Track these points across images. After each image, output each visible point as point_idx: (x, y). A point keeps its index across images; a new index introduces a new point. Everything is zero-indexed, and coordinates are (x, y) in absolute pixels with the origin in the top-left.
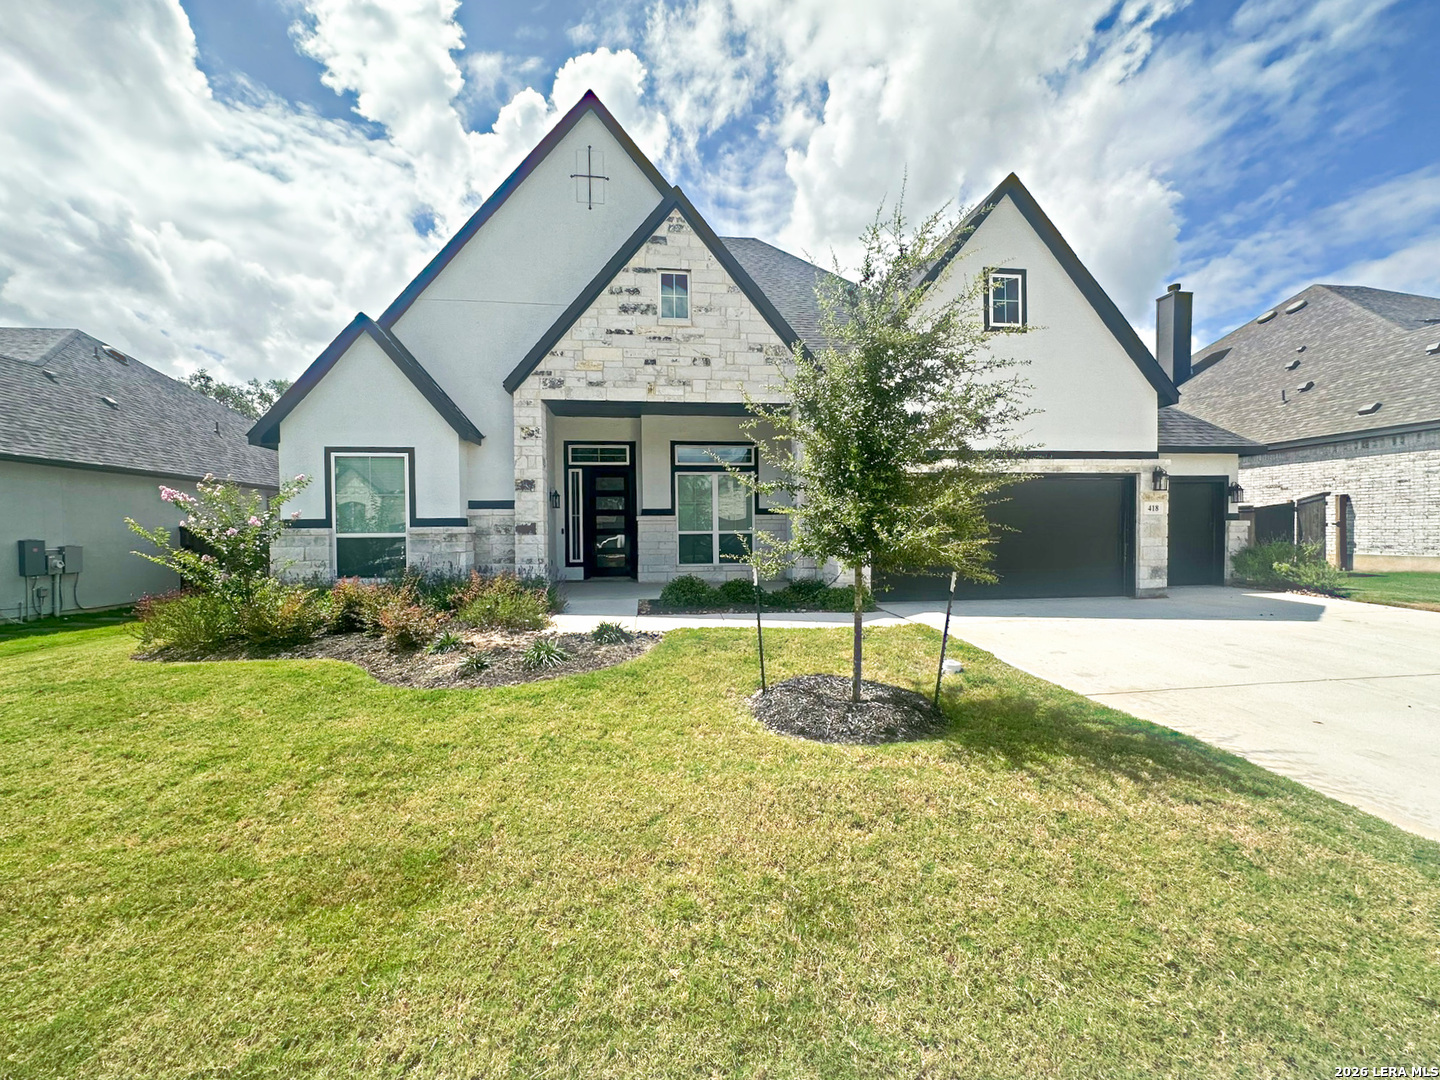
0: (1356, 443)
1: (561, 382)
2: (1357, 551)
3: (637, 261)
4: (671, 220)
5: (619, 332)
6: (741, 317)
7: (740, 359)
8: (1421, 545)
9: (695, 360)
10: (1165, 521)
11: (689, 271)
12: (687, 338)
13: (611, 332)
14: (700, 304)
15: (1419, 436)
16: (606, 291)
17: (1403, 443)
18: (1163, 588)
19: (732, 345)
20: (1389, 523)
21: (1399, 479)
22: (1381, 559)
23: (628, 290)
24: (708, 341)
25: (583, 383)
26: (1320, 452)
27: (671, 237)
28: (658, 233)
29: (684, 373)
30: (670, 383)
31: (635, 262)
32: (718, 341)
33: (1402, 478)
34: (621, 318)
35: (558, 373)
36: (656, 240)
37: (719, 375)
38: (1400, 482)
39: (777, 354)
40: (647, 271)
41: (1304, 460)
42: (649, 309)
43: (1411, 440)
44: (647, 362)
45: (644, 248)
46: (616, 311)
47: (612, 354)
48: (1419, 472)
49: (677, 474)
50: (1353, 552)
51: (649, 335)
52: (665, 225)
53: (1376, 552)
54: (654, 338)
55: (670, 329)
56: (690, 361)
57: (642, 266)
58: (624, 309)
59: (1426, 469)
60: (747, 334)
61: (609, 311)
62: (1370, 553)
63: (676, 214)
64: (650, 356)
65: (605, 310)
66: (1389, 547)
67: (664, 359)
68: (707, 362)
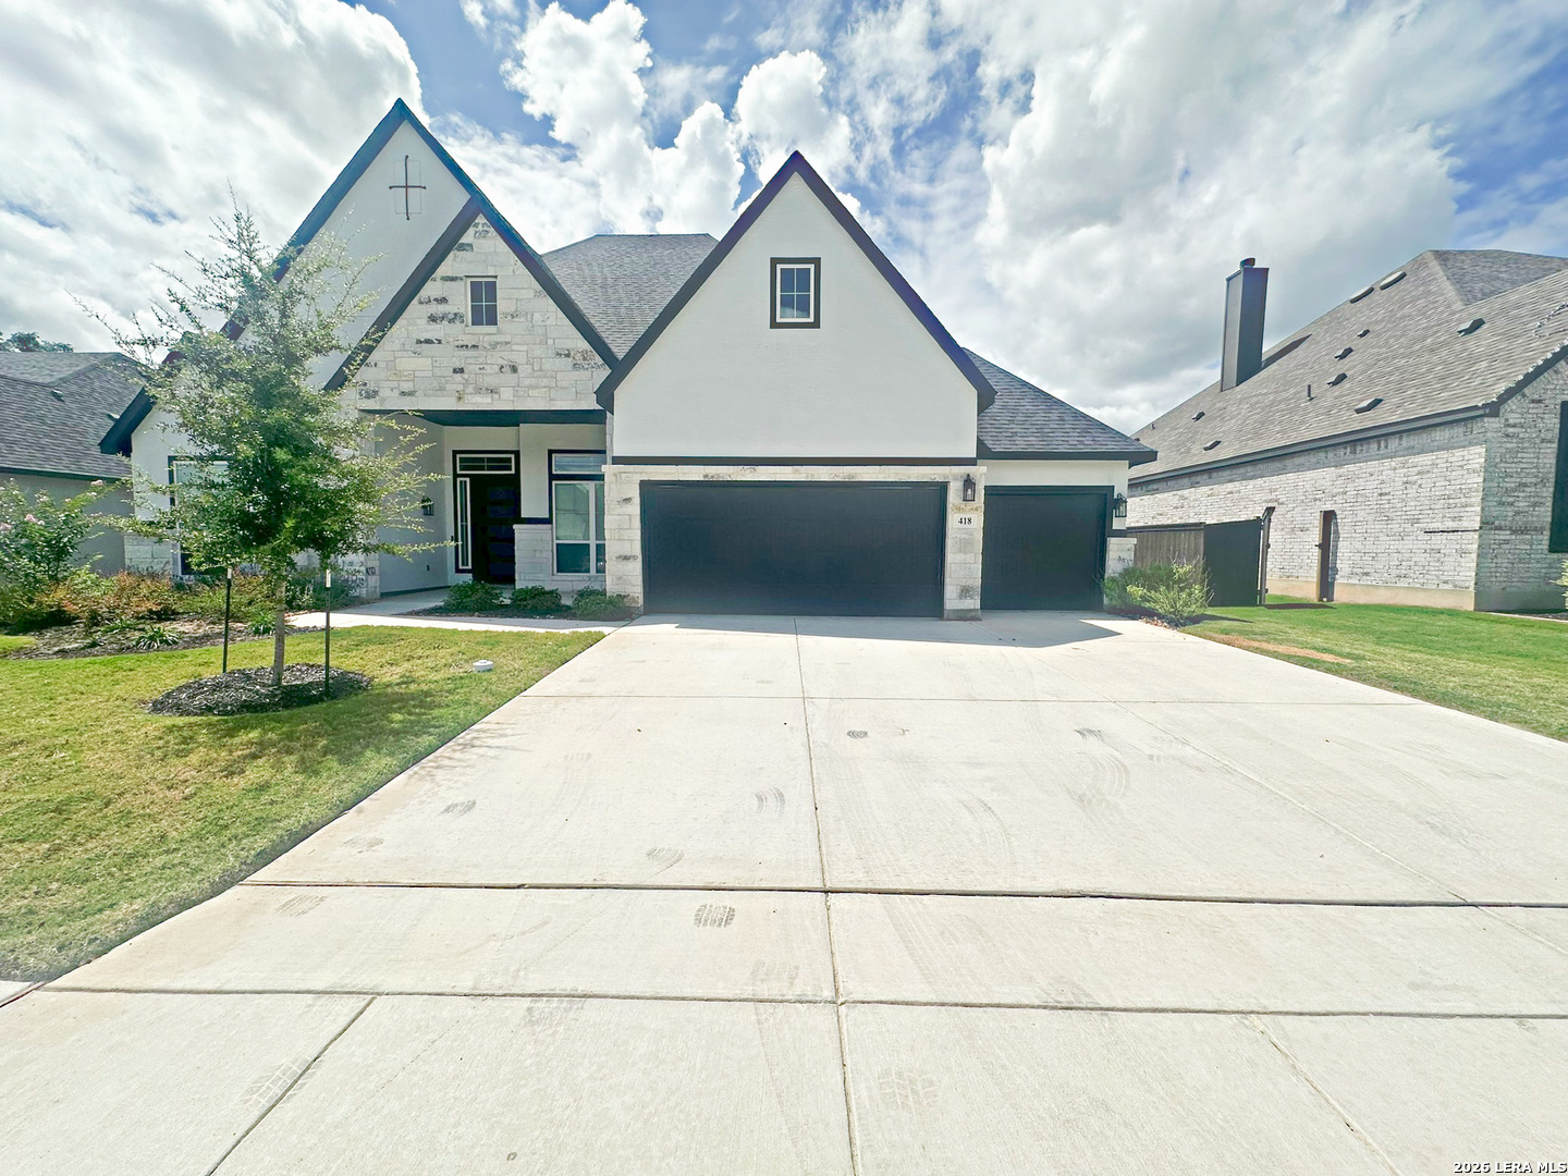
0: (1345, 448)
1: (376, 392)
2: (1340, 580)
3: (445, 269)
4: (476, 225)
5: (428, 341)
6: (548, 323)
7: (547, 366)
8: (1394, 572)
9: (502, 367)
10: (979, 536)
11: (496, 277)
12: (494, 346)
13: (421, 342)
14: (506, 311)
15: (1401, 439)
16: (415, 301)
17: (1386, 447)
18: (974, 610)
19: (538, 351)
20: (1370, 547)
21: (1379, 491)
22: (1358, 588)
23: (436, 300)
24: (514, 347)
25: (396, 393)
26: (1312, 458)
27: (477, 243)
28: (464, 240)
29: (490, 381)
30: (478, 391)
31: (442, 270)
32: (525, 348)
33: (1384, 491)
34: (429, 327)
35: (373, 384)
36: (463, 248)
37: (527, 382)
38: (1381, 495)
39: (585, 359)
40: (453, 279)
41: (1299, 469)
42: (457, 317)
43: (1394, 443)
44: (455, 371)
45: (451, 255)
46: (424, 321)
47: (421, 364)
48: (1399, 484)
49: (554, 483)
50: (1334, 579)
51: (457, 343)
52: (471, 231)
53: (1354, 581)
54: (462, 346)
55: (476, 337)
56: (497, 368)
57: (450, 274)
58: (433, 319)
59: (1405, 479)
60: (554, 339)
61: (418, 321)
62: (1351, 581)
63: (481, 220)
64: (458, 365)
65: (414, 321)
66: (1367, 574)
67: (471, 367)
68: (514, 369)
